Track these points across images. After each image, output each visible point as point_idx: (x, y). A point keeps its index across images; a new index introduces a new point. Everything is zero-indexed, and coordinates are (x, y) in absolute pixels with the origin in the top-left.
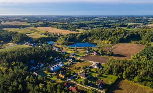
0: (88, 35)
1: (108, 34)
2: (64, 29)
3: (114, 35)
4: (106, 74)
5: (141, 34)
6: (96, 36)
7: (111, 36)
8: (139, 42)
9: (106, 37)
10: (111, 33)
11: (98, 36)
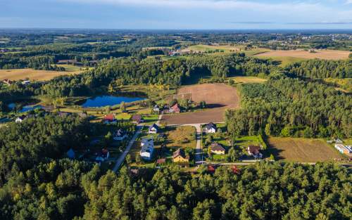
0: (108, 76)
1: (153, 71)
2: (13, 68)
3: (167, 71)
4: (240, 137)
5: (208, 65)
6: (127, 77)
7: (161, 73)
8: (211, 80)
9: (153, 77)
10: (158, 68)
11: (135, 77)
